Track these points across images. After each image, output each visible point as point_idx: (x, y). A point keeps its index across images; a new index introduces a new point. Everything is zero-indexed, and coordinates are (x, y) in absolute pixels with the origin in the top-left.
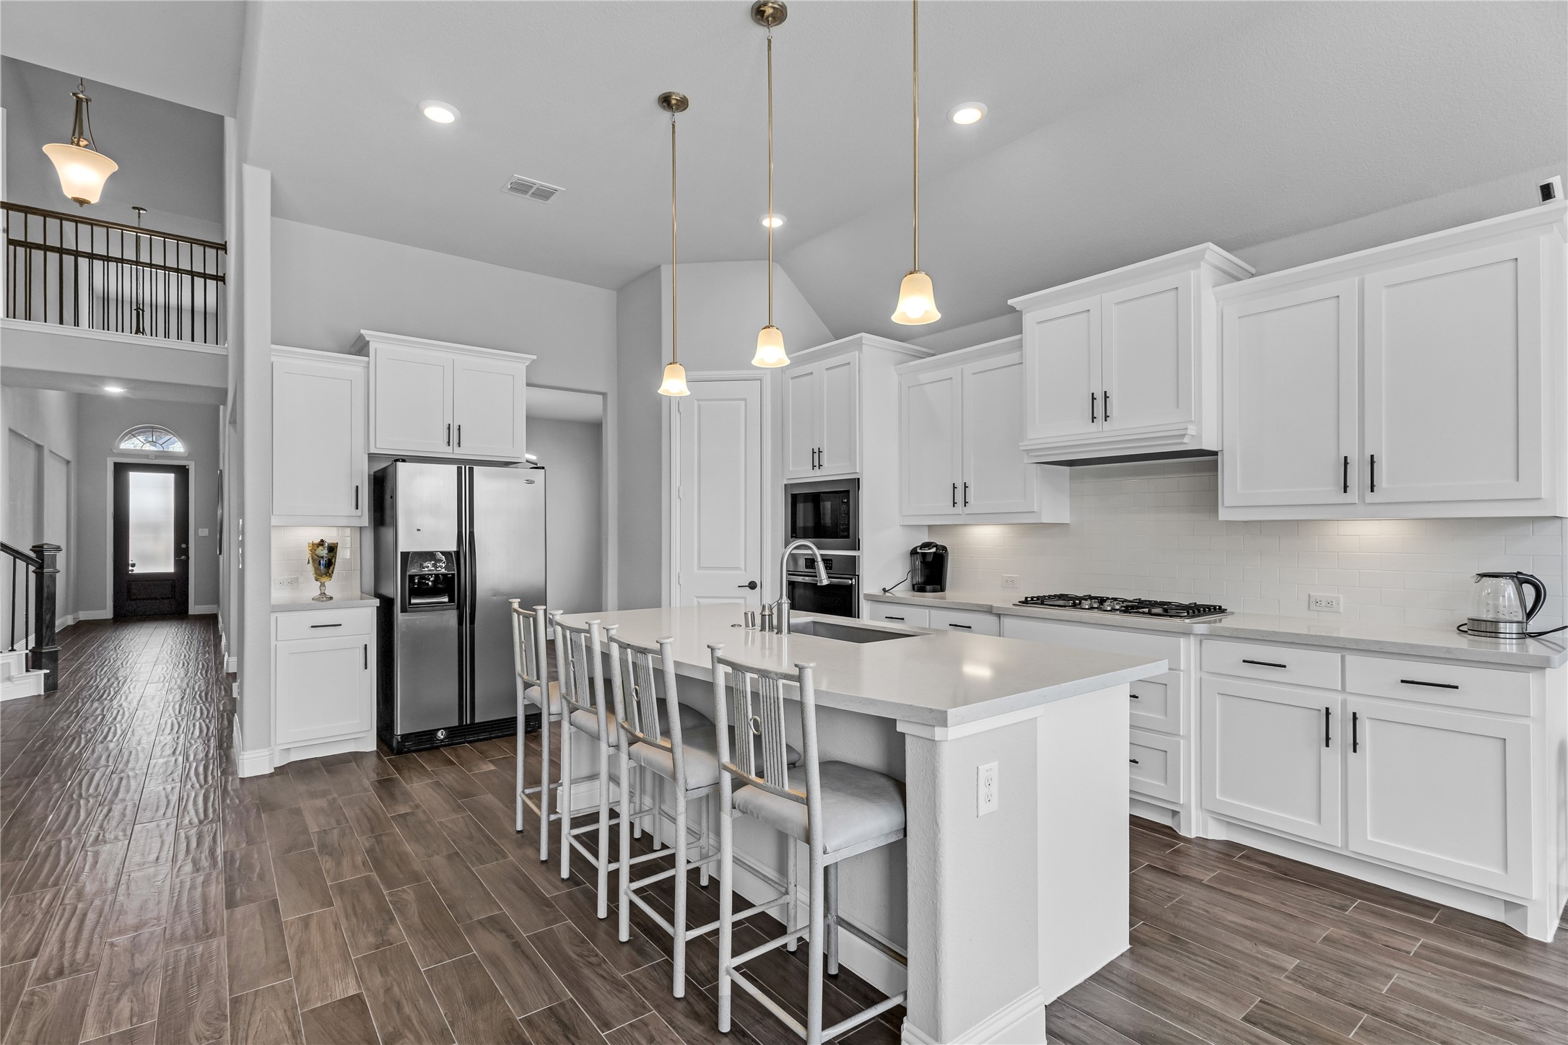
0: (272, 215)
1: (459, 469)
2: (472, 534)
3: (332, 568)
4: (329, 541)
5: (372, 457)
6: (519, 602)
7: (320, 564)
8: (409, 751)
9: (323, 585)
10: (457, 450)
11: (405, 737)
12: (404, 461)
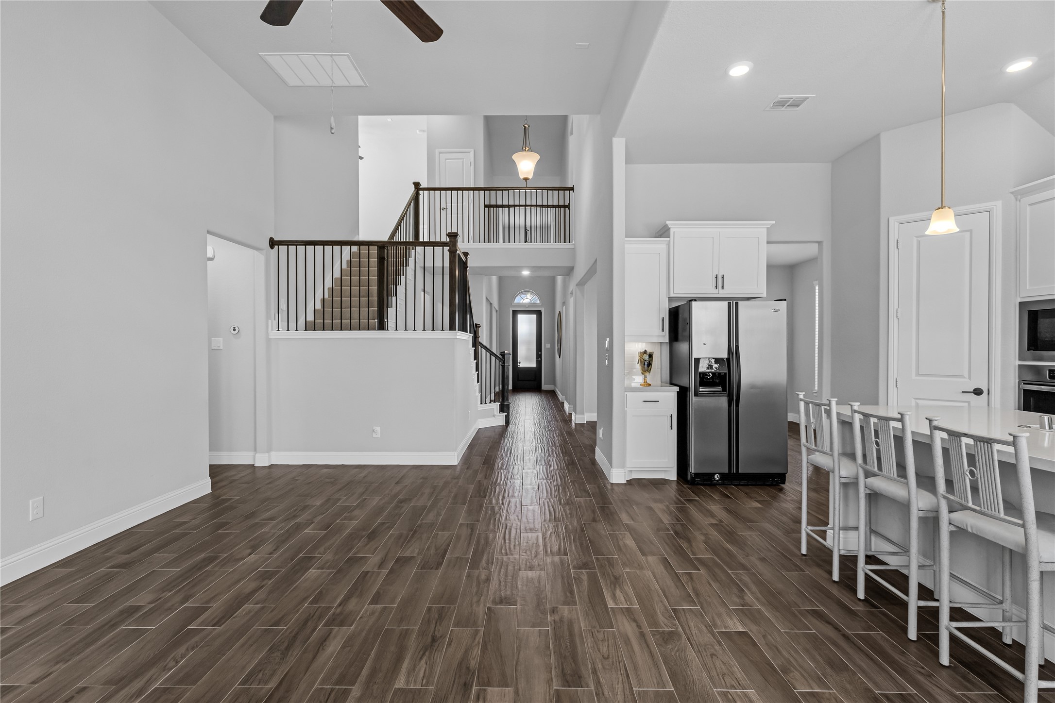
0: (626, 164)
1: (729, 304)
2: (737, 347)
3: (650, 367)
4: (649, 351)
5: (671, 299)
6: (804, 395)
7: (644, 364)
8: (698, 484)
9: (645, 377)
10: (721, 291)
11: (697, 475)
12: (695, 300)
